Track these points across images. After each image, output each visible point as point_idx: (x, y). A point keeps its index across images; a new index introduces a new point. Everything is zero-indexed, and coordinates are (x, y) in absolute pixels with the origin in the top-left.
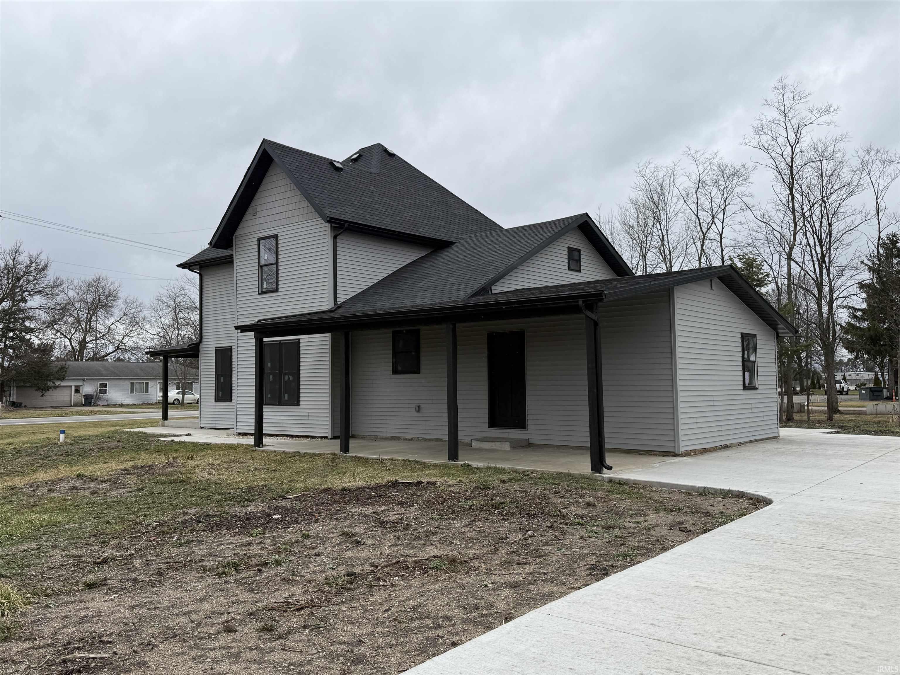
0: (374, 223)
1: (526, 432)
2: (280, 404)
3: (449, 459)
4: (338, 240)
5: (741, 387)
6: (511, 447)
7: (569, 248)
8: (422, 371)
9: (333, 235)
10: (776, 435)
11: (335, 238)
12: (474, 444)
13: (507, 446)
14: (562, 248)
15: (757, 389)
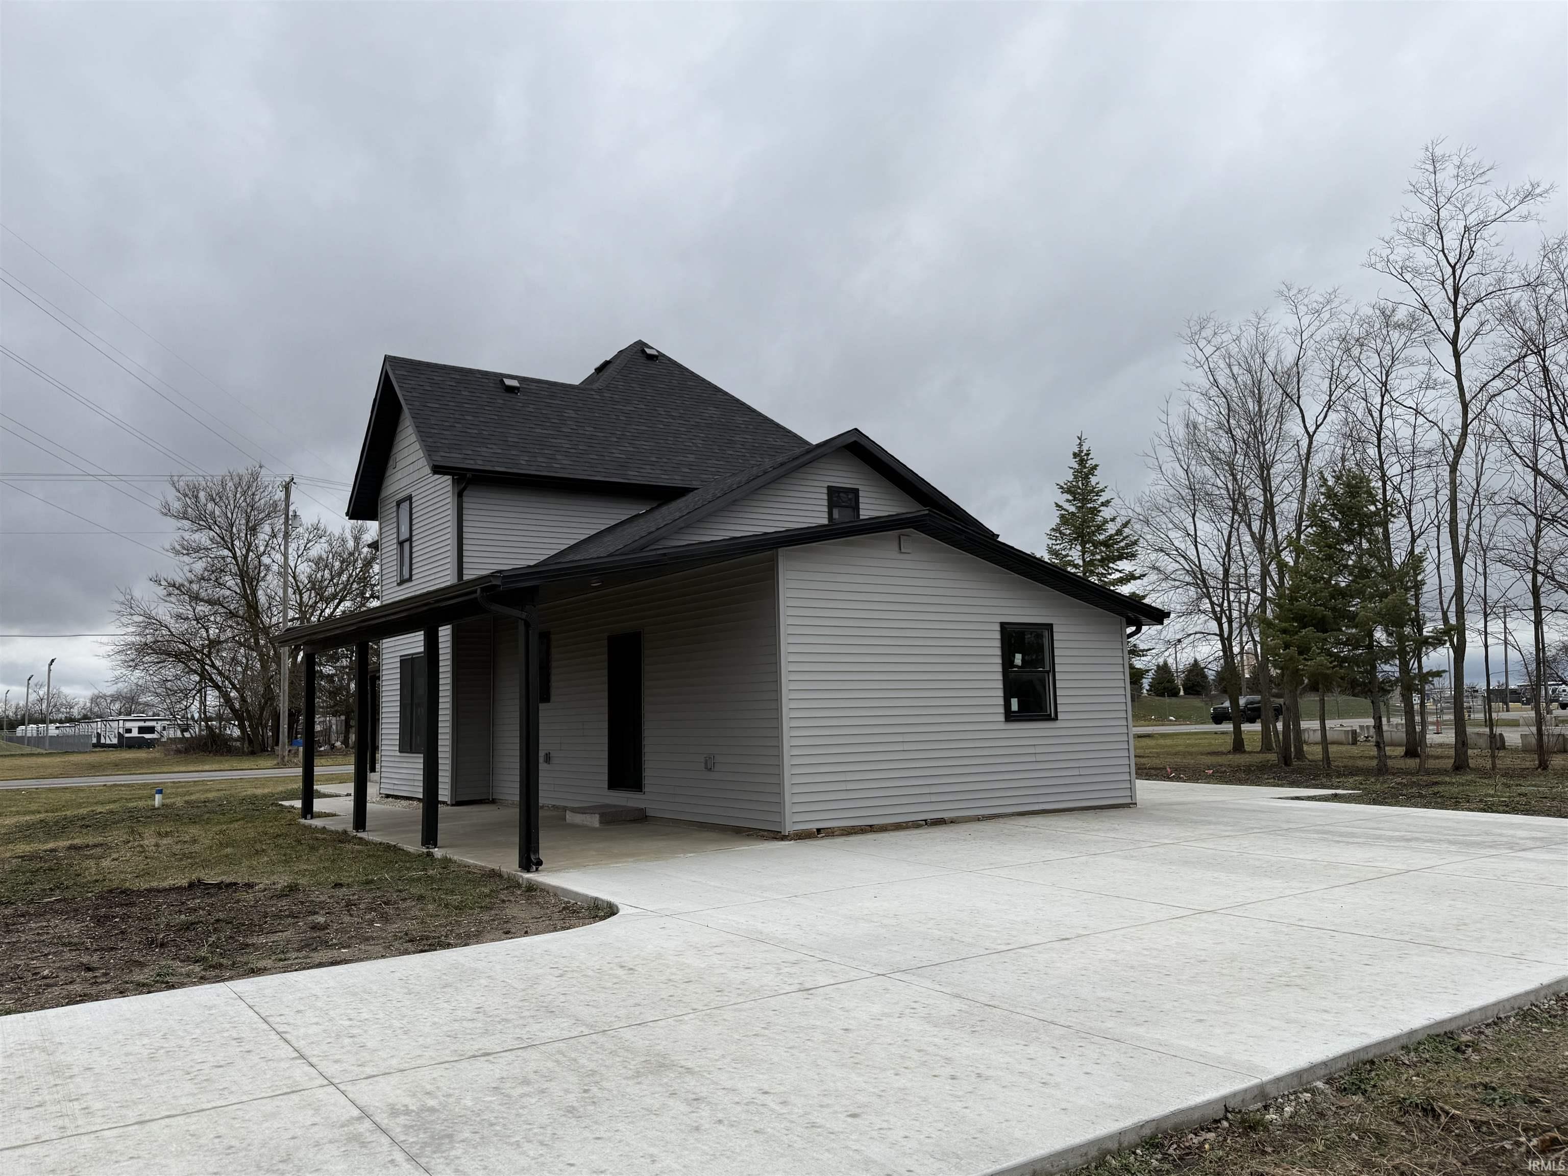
0: (532, 468)
1: (643, 797)
2: (411, 752)
3: (423, 845)
4: (465, 499)
5: (1002, 718)
6: (601, 822)
7: (829, 488)
8: (553, 698)
9: (456, 491)
10: (1128, 801)
11: (460, 495)
12: (570, 817)
13: (594, 821)
14: (817, 490)
15: (1056, 718)
